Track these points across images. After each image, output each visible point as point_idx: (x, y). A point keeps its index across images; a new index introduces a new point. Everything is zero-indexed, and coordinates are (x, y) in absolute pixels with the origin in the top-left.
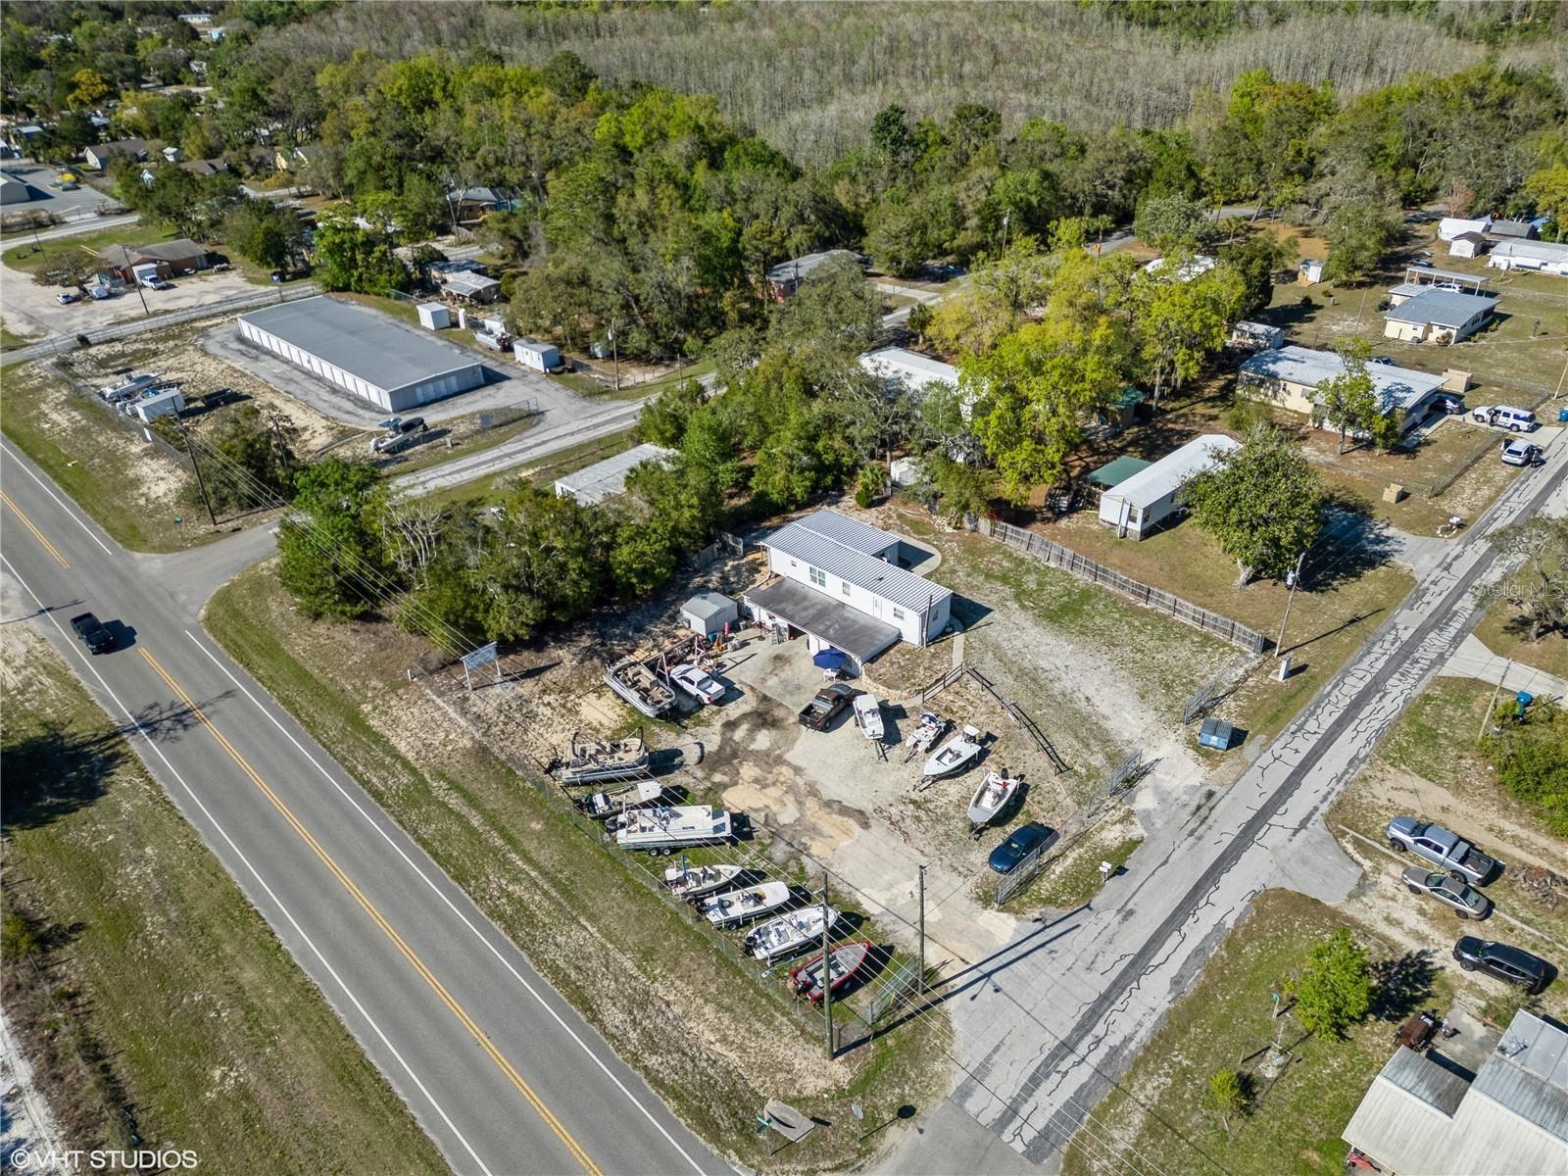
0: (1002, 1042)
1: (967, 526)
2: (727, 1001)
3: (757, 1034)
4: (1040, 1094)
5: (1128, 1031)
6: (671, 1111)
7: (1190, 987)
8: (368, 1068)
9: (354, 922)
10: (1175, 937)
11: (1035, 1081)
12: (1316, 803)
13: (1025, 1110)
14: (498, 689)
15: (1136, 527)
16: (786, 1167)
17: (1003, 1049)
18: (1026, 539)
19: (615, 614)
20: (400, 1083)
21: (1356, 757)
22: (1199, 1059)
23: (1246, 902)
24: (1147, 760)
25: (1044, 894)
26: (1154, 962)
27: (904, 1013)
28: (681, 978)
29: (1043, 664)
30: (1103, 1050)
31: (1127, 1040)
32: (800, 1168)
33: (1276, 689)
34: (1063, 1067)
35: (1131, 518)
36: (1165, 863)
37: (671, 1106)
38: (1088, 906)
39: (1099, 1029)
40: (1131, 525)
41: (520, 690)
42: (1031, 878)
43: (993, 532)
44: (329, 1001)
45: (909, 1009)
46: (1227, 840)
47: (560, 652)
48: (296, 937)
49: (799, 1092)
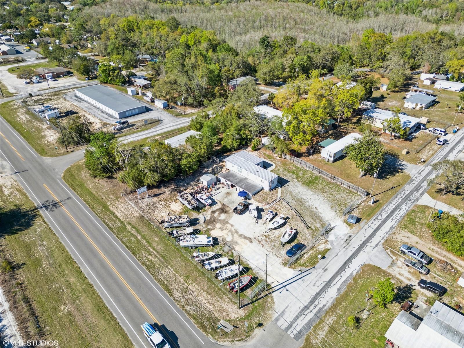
0: (288, 306)
1: (283, 157)
2: (210, 291)
3: (218, 301)
4: (299, 321)
5: (324, 303)
6: (193, 322)
7: (342, 292)
8: (106, 307)
9: (103, 265)
10: (339, 277)
11: (297, 317)
12: (380, 240)
13: (294, 325)
14: (147, 199)
15: (331, 159)
16: (225, 340)
18: (300, 161)
19: (181, 179)
20: (115, 312)
21: (392, 227)
22: (345, 312)
23: (359, 268)
24: (332, 226)
25: (302, 263)
26: (333, 284)
27: (260, 296)
28: (197, 284)
29: (304, 197)
30: (317, 309)
31: (324, 306)
32: (229, 340)
33: (370, 207)
34: (306, 313)
35: (330, 157)
36: (337, 255)
37: (193, 321)
38: (314, 267)
39: (316, 303)
40: (330, 158)
41: (153, 200)
42: (298, 259)
43: (290, 159)
44: (95, 288)
45: (262, 295)
46: (355, 250)
47: (165, 189)
48: (86, 269)
49: (230, 318)
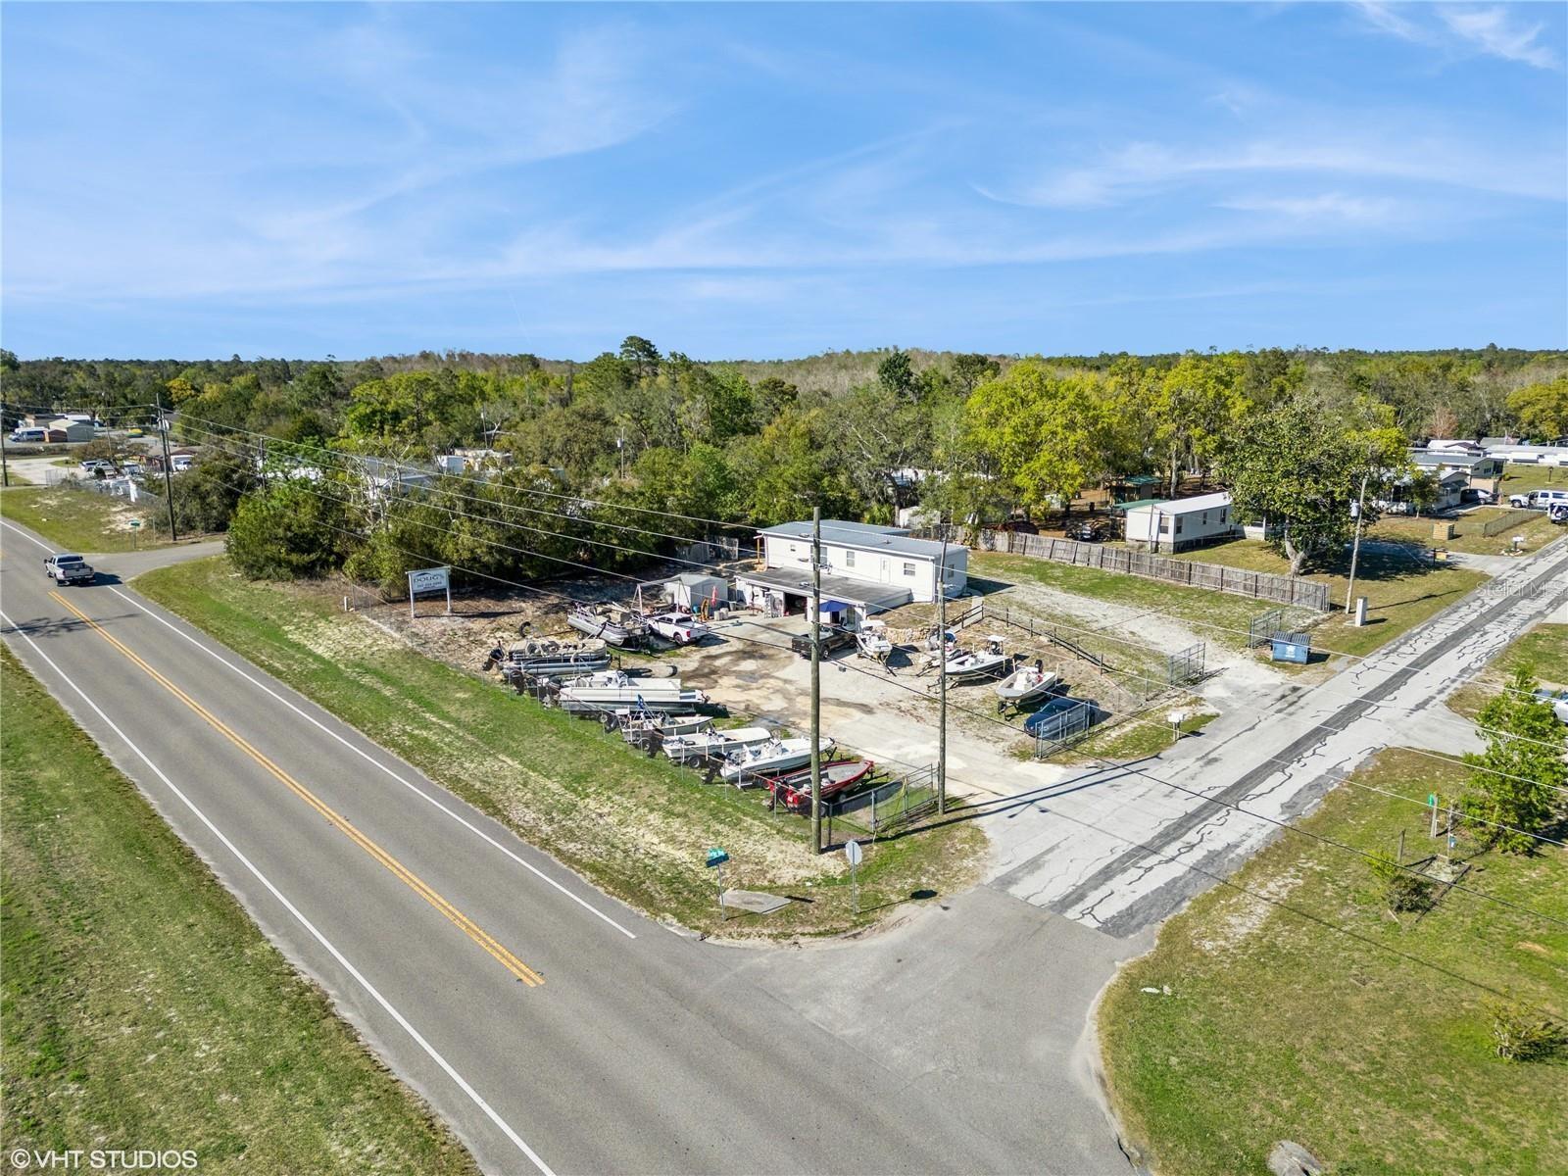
0: (1057, 845)
1: (983, 546)
2: (679, 809)
3: (717, 833)
4: (1118, 883)
5: (1232, 840)
7: (1310, 810)
10: (1278, 777)
11: (1107, 874)
12: (1432, 692)
13: (1093, 897)
14: (445, 620)
15: (1168, 538)
16: (746, 930)
17: (1057, 851)
21: (1469, 667)
22: (1339, 864)
23: (1365, 755)
24: (1211, 666)
25: (1097, 749)
26: (1256, 791)
27: (918, 825)
30: (1198, 854)
31: (1229, 847)
32: (765, 931)
33: (1355, 632)
34: (1146, 863)
35: (1163, 530)
36: (1250, 729)
38: (1156, 756)
39: (1192, 837)
40: (1163, 537)
41: (471, 625)
42: (1078, 741)
43: (1011, 546)
45: (925, 822)
46: (1325, 717)
47: (523, 605)
49: (772, 881)
